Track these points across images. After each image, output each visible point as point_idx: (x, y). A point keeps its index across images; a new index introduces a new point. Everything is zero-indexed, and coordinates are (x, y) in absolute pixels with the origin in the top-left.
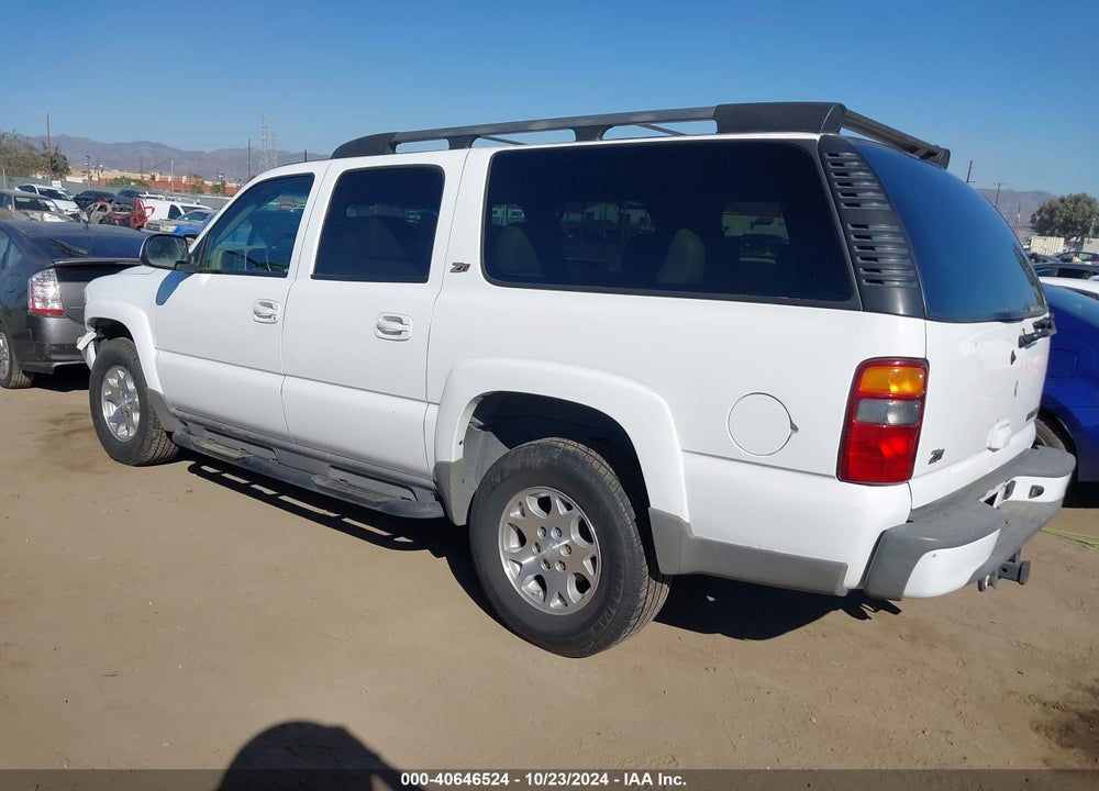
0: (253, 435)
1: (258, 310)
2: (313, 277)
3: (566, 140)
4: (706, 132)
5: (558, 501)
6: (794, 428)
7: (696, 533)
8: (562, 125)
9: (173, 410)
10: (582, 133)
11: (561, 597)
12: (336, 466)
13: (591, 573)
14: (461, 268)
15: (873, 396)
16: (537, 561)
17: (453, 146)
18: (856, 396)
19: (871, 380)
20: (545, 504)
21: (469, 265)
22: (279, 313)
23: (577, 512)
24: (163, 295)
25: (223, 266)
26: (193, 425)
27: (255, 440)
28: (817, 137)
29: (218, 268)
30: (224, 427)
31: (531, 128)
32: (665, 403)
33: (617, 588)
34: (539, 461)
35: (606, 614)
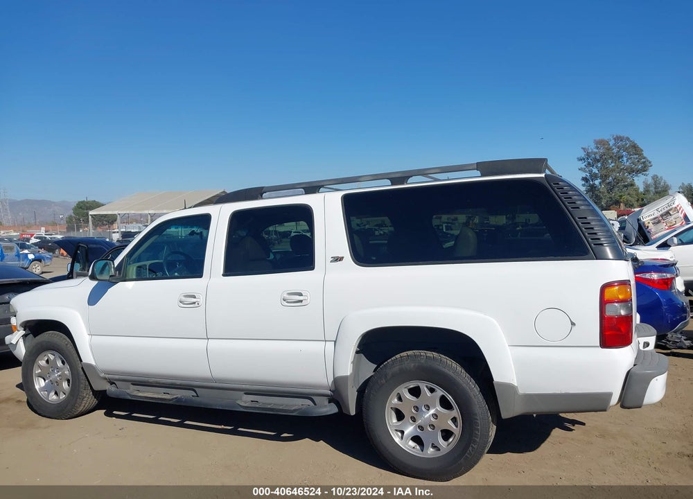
0: (178, 382)
1: (182, 300)
2: (224, 275)
3: (385, 185)
4: (474, 177)
5: (425, 389)
6: (573, 324)
7: (521, 391)
8: (380, 177)
9: (102, 375)
10: (394, 181)
11: (434, 446)
12: (248, 392)
13: (455, 428)
14: (338, 259)
15: (611, 302)
16: (415, 428)
17: (307, 193)
18: (603, 302)
19: (609, 293)
20: (416, 392)
21: (343, 257)
22: (201, 300)
23: (440, 392)
24: (94, 298)
25: (137, 275)
26: (119, 382)
27: (180, 385)
28: (543, 175)
29: (134, 277)
30: (152, 380)
31: (360, 179)
32: (494, 320)
33: (477, 432)
34: (413, 365)
35: (470, 448)
